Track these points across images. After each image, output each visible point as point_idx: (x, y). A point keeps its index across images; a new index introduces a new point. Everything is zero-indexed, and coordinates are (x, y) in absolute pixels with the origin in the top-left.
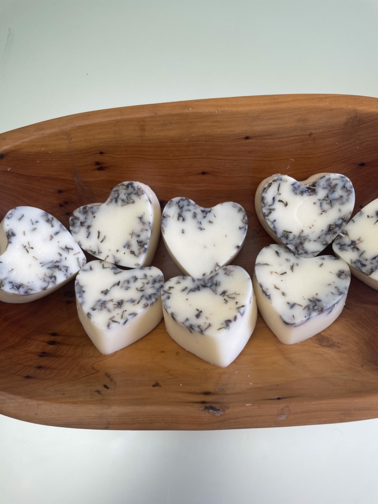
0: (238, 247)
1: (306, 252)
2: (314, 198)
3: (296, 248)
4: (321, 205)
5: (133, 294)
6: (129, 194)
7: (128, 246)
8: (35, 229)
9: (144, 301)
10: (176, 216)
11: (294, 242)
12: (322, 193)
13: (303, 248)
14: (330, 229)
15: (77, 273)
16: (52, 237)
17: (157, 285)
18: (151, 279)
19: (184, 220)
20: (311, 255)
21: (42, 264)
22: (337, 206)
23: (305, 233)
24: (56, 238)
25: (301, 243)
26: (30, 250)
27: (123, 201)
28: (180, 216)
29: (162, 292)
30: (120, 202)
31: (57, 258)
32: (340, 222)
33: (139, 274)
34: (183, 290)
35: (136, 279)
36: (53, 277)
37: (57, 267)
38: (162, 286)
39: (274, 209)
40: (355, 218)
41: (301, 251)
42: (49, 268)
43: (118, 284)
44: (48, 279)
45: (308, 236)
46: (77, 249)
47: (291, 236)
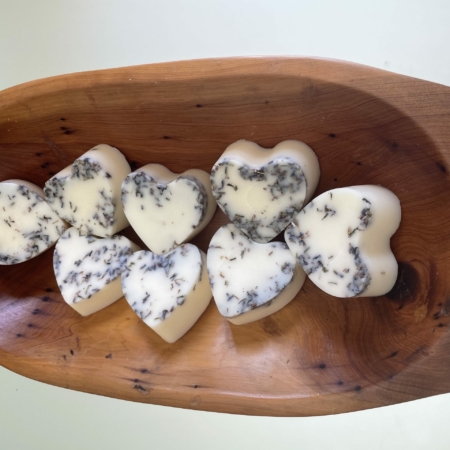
0: (194, 227)
1: (260, 237)
2: (264, 184)
3: (249, 232)
4: (272, 191)
5: (100, 267)
6: (88, 170)
7: (96, 217)
8: (13, 204)
9: (107, 277)
10: (134, 192)
11: (247, 226)
12: (271, 180)
13: (256, 233)
14: (282, 217)
15: (57, 242)
16: (30, 209)
17: (123, 258)
18: (118, 251)
19: (142, 196)
20: (264, 241)
21: (25, 235)
22: (288, 194)
23: (258, 218)
24: (34, 210)
25: (254, 228)
26: (11, 224)
27: (83, 175)
28: (138, 192)
29: (124, 268)
30: (81, 177)
31: (37, 228)
32: (291, 210)
33: (109, 243)
34: (142, 268)
35: (106, 249)
36: (35, 246)
37: (39, 236)
38: (126, 261)
39: (224, 193)
40: (307, 208)
41: (254, 236)
42: (31, 238)
43: (90, 254)
44: (31, 249)
45: (260, 221)
46: (55, 217)
47: (244, 220)
